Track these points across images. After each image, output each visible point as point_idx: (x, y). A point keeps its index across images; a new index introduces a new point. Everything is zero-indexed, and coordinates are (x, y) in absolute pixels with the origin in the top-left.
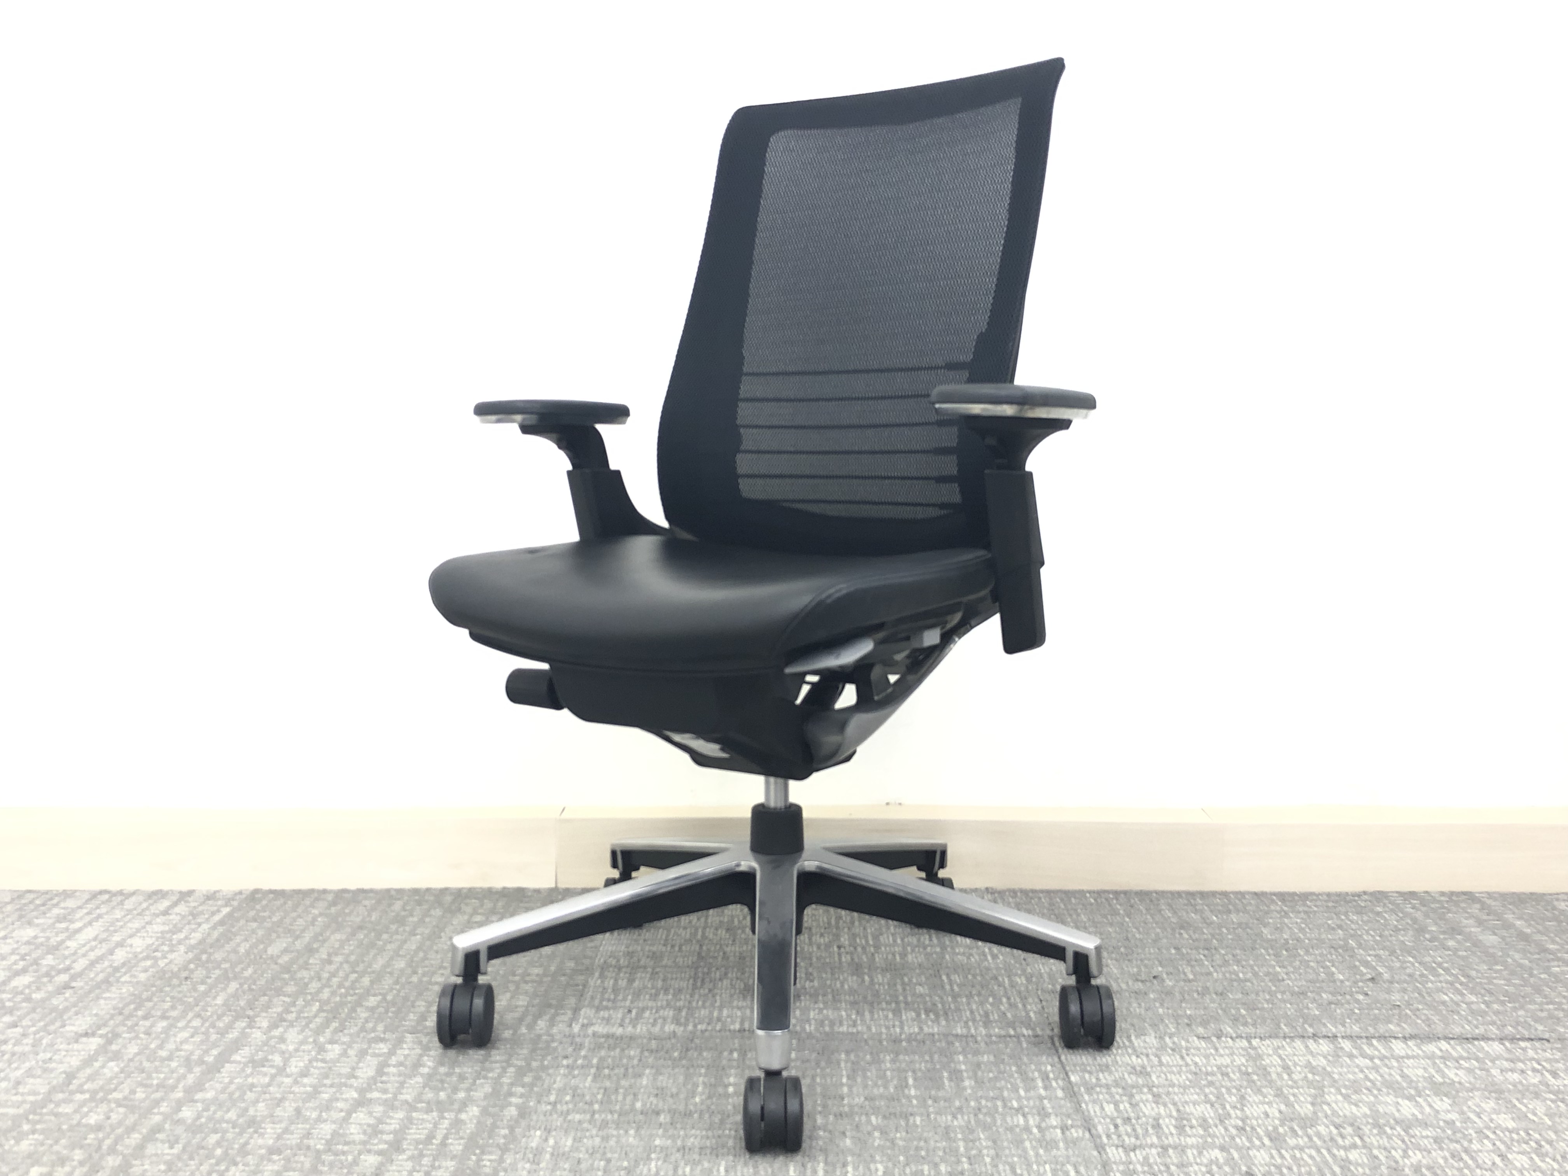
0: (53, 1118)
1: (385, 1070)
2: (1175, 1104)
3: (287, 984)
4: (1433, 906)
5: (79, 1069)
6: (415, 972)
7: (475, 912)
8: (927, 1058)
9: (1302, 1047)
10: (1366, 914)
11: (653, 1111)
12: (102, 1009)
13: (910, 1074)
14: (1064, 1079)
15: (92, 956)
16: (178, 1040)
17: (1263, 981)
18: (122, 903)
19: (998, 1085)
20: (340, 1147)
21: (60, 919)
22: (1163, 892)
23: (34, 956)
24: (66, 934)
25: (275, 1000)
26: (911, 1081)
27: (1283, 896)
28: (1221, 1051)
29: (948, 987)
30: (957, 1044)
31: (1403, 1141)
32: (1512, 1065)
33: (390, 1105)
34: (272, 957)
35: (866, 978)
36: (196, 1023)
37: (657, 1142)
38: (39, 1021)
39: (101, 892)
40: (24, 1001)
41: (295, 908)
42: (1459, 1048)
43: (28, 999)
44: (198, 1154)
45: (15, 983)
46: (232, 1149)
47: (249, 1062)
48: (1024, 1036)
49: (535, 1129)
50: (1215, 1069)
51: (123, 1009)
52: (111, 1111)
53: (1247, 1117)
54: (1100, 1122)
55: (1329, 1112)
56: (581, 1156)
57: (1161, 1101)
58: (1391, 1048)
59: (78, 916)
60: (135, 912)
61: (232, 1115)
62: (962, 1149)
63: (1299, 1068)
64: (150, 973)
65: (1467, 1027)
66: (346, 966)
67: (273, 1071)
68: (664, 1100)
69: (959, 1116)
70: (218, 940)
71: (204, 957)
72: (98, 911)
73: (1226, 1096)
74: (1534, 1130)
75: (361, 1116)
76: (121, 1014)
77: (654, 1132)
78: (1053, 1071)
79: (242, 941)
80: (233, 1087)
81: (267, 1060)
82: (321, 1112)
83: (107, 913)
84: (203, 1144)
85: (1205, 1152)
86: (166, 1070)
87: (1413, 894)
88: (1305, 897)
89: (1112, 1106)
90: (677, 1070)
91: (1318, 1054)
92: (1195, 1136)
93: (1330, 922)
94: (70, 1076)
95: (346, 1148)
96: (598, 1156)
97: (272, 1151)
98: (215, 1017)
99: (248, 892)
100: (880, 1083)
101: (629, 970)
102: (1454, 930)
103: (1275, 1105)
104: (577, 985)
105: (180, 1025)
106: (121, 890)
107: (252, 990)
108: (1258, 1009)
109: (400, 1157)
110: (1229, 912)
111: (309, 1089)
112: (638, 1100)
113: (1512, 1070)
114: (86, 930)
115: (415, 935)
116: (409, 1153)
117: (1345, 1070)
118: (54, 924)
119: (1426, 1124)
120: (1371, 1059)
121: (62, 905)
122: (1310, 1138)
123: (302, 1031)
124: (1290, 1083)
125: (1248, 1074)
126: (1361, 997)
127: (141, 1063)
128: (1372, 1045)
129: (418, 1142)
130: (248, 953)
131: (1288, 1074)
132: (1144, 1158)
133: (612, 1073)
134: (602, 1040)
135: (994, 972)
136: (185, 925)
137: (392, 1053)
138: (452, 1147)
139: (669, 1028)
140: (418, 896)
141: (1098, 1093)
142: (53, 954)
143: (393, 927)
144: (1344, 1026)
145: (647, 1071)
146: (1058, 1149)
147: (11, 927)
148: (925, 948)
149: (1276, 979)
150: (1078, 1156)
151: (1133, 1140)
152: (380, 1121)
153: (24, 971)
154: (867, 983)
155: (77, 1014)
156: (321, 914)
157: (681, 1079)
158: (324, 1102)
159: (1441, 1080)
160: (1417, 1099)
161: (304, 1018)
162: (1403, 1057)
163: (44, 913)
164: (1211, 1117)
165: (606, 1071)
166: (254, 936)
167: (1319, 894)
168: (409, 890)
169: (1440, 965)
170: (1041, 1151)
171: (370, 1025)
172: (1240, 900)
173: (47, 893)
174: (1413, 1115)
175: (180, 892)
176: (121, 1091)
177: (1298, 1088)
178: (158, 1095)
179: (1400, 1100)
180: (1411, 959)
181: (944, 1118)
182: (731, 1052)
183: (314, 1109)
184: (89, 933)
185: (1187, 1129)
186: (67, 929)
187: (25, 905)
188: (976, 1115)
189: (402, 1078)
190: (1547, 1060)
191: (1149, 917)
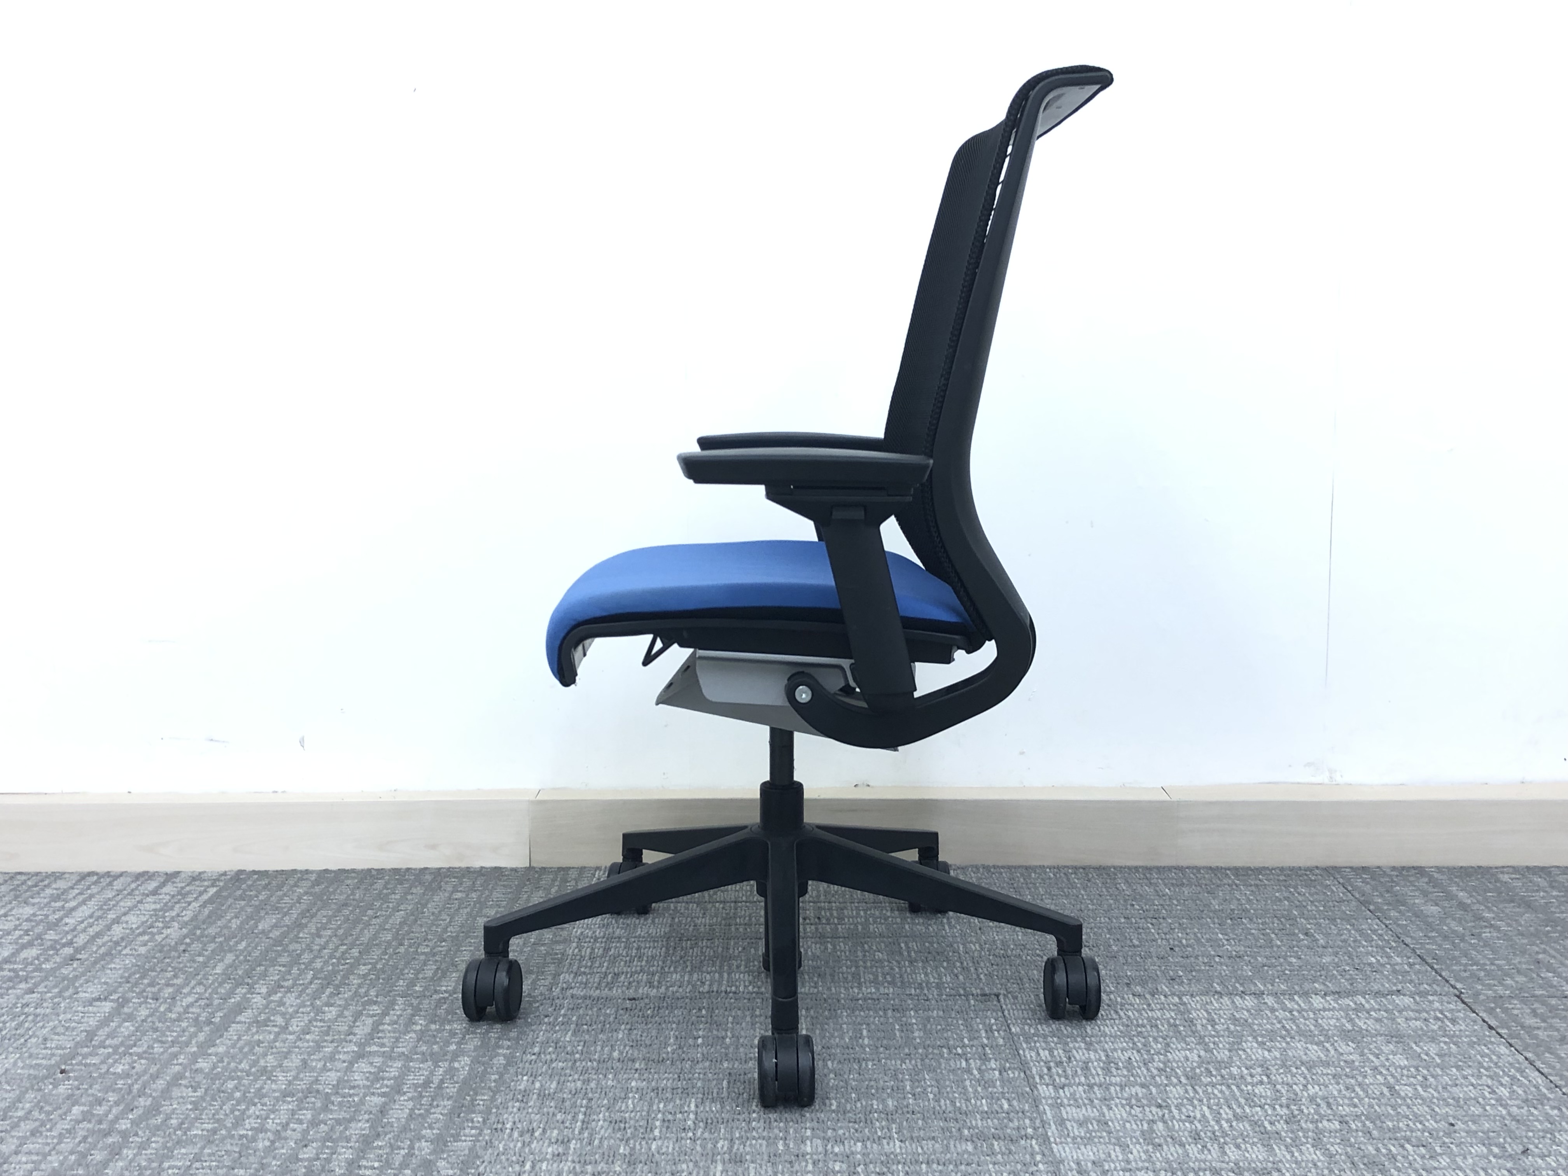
0: (83, 1068)
1: (381, 1028)
2: (1105, 1051)
3: (280, 955)
4: (1382, 880)
5: (98, 1028)
6: (402, 944)
7: (455, 890)
8: (881, 1013)
9: (1228, 1003)
10: (1314, 887)
11: (629, 1060)
12: (110, 978)
13: (864, 1026)
14: (1005, 1031)
15: (91, 931)
16: (184, 1004)
17: (1204, 946)
18: (110, 884)
19: (945, 1035)
20: (347, 1091)
21: (56, 898)
22: (1121, 867)
23: (36, 931)
24: (62, 913)
25: (272, 969)
26: (865, 1033)
27: (1236, 871)
28: (1153, 1005)
29: (905, 953)
30: (910, 1002)
31: (1305, 1078)
32: (1417, 1015)
33: (389, 1057)
34: (263, 932)
35: (829, 945)
36: (199, 989)
37: (633, 1084)
38: (55, 986)
39: (90, 874)
40: (34, 971)
41: (280, 887)
42: (1372, 1002)
43: (38, 969)
44: (220, 1097)
45: (24, 954)
46: (249, 1092)
47: (254, 1022)
48: (973, 995)
49: (523, 1075)
50: (1145, 1021)
51: (129, 977)
52: (135, 1062)
53: (1169, 1061)
54: (1035, 1065)
55: (1243, 1057)
56: (565, 1096)
57: (1092, 1048)
58: (1310, 1002)
59: (71, 896)
60: (126, 892)
61: (244, 1065)
62: (908, 1088)
63: (1222, 1020)
64: (148, 947)
65: (1387, 985)
66: (333, 939)
67: (276, 1030)
68: (639, 1050)
69: (907, 1061)
70: (209, 917)
71: (198, 932)
72: (89, 891)
73: (1152, 1044)
74: (1423, 1068)
75: (363, 1066)
76: (128, 982)
77: (631, 1076)
78: (997, 1025)
79: (232, 918)
80: (242, 1042)
81: (271, 1021)
82: (325, 1063)
83: (98, 893)
84: (223, 1089)
85: (1127, 1089)
86: (178, 1029)
87: (1365, 869)
88: (1259, 871)
89: (1047, 1052)
90: (650, 1026)
91: (1243, 1009)
92: (1119, 1076)
93: (1277, 894)
94: (91, 1035)
95: (352, 1092)
96: (581, 1095)
97: (285, 1094)
98: (216, 985)
99: (232, 873)
100: (836, 1034)
101: (604, 940)
102: (1399, 901)
103: (1195, 1051)
104: (557, 954)
105: (185, 991)
106: (109, 872)
107: (249, 961)
108: (1195, 970)
109: (402, 1098)
110: (1183, 884)
111: (311, 1044)
112: (615, 1051)
113: (1416, 1019)
114: (81, 909)
115: (398, 911)
116: (410, 1095)
117: (1265, 1021)
118: (49, 903)
119: (1329, 1064)
120: (1291, 1012)
121: (54, 886)
122: (1222, 1077)
123: (300, 996)
124: (1213, 1033)
125: (1176, 1026)
126: (1294, 960)
127: (153, 1022)
128: (1294, 1000)
129: (416, 1086)
130: (240, 928)
131: (1212, 1026)
132: (1071, 1094)
133: (590, 1029)
134: (580, 1001)
135: (951, 939)
136: (176, 903)
137: (385, 1014)
138: (448, 1090)
139: (643, 990)
140: (399, 875)
141: (1035, 1042)
142: (55, 930)
143: (378, 904)
144: (1272, 985)
145: (623, 1027)
146: (994, 1087)
147: (9, 906)
148: (886, 919)
149: (1215, 943)
150: (1012, 1093)
151: (1063, 1079)
152: (381, 1070)
153: (30, 944)
154: (829, 950)
155: (87, 982)
156: (306, 893)
157: (654, 1033)
158: (327, 1054)
159: (1350, 1028)
160: (1327, 1045)
161: (301, 985)
162: (1320, 1010)
163: (39, 893)
164: (1137, 1061)
165: (585, 1027)
166: (243, 913)
167: (1273, 869)
168: (390, 870)
169: (1374, 931)
170: (979, 1089)
171: (362, 991)
172: (1194, 875)
173: (37, 874)
174: (1319, 1057)
175: (167, 874)
176: (139, 1046)
177: (1218, 1037)
178: (175, 1049)
179: (1309, 1046)
180: (1348, 927)
181: (893, 1062)
182: (700, 1010)
183: (320, 1060)
184: (84, 911)
185: (1114, 1070)
186: (63, 907)
187: (18, 886)
188: (922, 1060)
189: (397, 1035)
190: (1451, 1011)
191: (1104, 890)
